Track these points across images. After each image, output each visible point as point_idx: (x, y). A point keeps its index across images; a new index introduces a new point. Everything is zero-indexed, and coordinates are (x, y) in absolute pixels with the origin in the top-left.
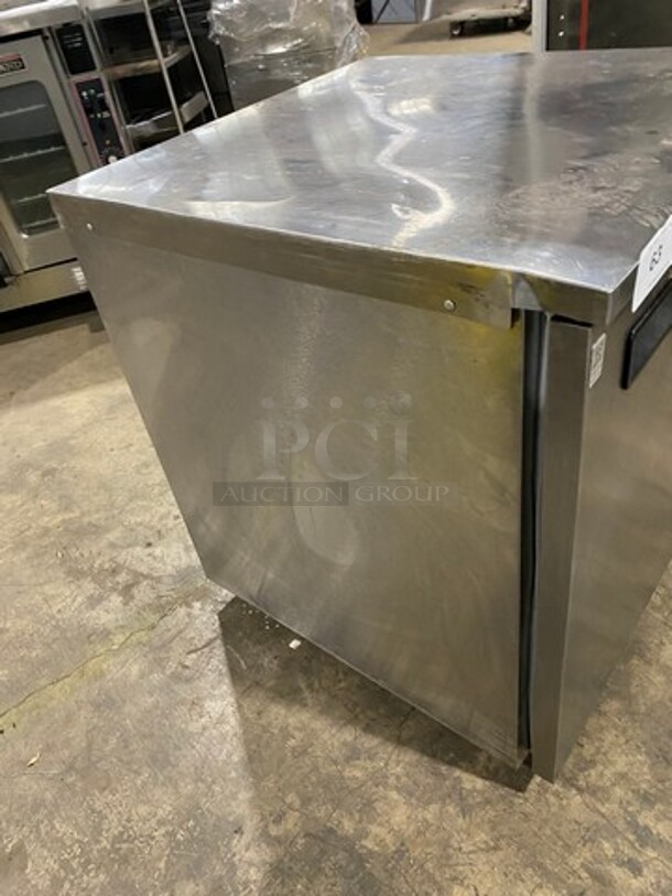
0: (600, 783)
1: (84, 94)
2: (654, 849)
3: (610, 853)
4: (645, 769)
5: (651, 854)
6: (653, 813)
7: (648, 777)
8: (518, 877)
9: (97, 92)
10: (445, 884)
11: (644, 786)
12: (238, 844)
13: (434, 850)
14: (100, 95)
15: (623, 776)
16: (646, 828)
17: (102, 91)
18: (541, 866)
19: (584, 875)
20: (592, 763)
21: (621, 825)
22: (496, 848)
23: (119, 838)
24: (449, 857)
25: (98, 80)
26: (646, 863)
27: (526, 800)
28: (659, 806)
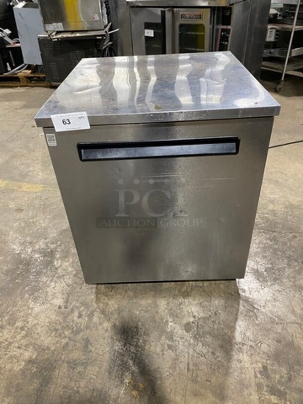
0: (101, 300)
1: (223, 33)
2: (88, 319)
3: (81, 309)
4: (113, 309)
5: (86, 319)
6: (99, 315)
7: (111, 310)
8: (63, 294)
9: (227, 34)
10: (54, 280)
11: (107, 310)
12: (43, 240)
13: (61, 274)
14: (227, 35)
15: (107, 304)
16: (94, 315)
17: (229, 34)
18: (69, 296)
19: (72, 306)
20: (107, 296)
21: (91, 309)
22: (69, 286)
23: (33, 222)
24: (61, 278)
25: (230, 30)
26: (83, 318)
27: (86, 286)
28: (102, 316)
